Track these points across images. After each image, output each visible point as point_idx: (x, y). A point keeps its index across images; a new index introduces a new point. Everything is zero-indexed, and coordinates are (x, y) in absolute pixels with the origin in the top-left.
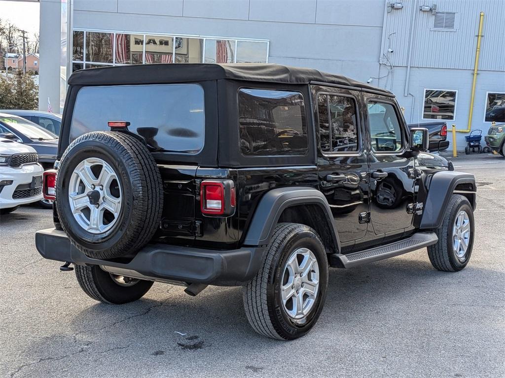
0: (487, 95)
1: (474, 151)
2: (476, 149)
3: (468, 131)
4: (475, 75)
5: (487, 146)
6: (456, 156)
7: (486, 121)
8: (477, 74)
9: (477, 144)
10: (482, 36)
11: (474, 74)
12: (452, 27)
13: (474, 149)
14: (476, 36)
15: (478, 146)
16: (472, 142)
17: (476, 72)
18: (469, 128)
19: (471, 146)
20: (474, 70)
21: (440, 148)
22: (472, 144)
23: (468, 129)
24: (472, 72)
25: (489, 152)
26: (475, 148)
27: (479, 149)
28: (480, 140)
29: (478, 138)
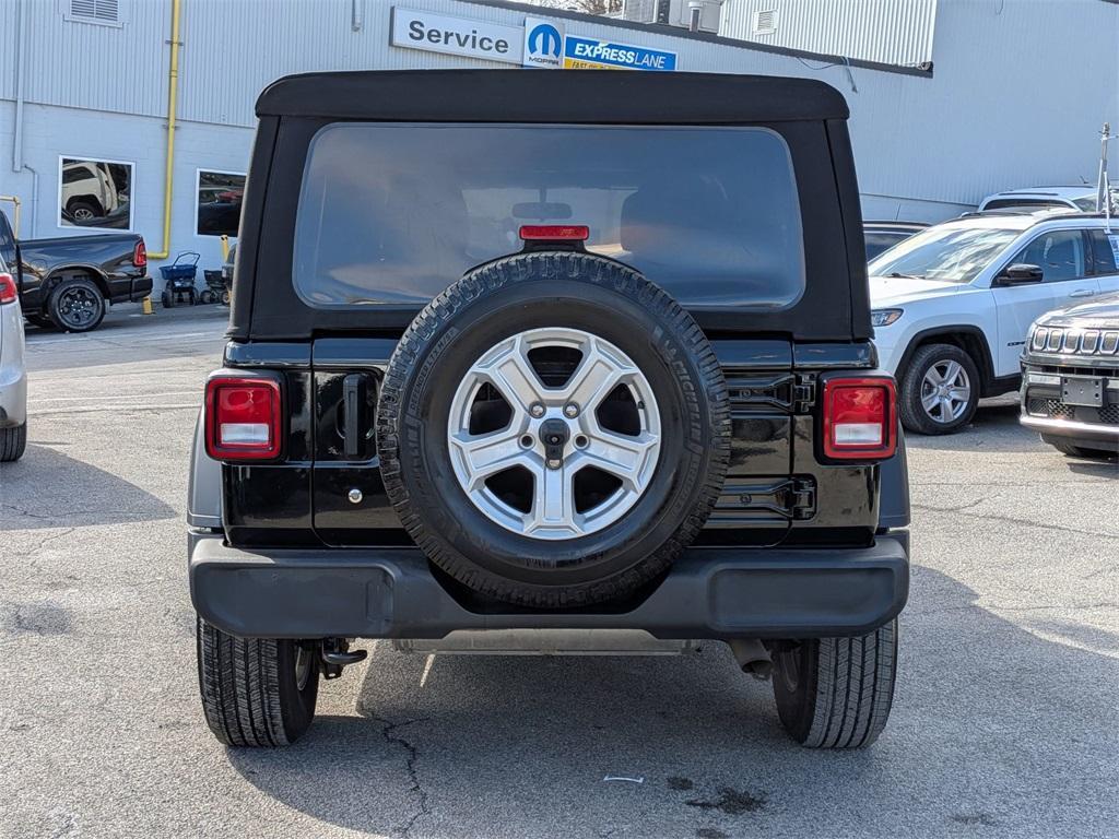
0: (198, 174)
1: (180, 300)
2: (186, 295)
3: (165, 254)
4: (171, 130)
5: (208, 288)
6: (150, 311)
7: (199, 233)
8: (176, 128)
9: (188, 284)
10: (180, 44)
11: (168, 128)
12: (114, 17)
13: (180, 295)
14: (167, 42)
15: (190, 290)
16: (178, 279)
17: (172, 123)
18: (166, 249)
19: (176, 290)
20: (168, 119)
21: (133, 295)
22: (178, 284)
23: (163, 251)
24: (163, 122)
25: (212, 301)
26: (183, 294)
27: (192, 294)
28: (195, 275)
29: (189, 272)
